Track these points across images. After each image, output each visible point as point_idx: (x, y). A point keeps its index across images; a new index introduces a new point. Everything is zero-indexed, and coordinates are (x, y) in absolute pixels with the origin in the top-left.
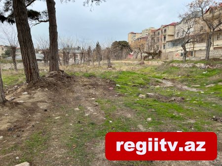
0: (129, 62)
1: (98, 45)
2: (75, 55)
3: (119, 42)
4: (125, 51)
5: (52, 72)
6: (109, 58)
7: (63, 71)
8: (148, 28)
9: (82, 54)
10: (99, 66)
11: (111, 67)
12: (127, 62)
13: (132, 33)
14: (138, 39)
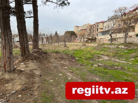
0: (76, 44)
1: (56, 33)
2: (42, 39)
3: (70, 31)
4: (73, 37)
5: (35, 50)
6: (65, 41)
7: (41, 49)
8: (86, 24)
9: (47, 38)
10: (59, 46)
11: (66, 47)
12: (74, 44)
13: (77, 26)
14: (81, 30)
